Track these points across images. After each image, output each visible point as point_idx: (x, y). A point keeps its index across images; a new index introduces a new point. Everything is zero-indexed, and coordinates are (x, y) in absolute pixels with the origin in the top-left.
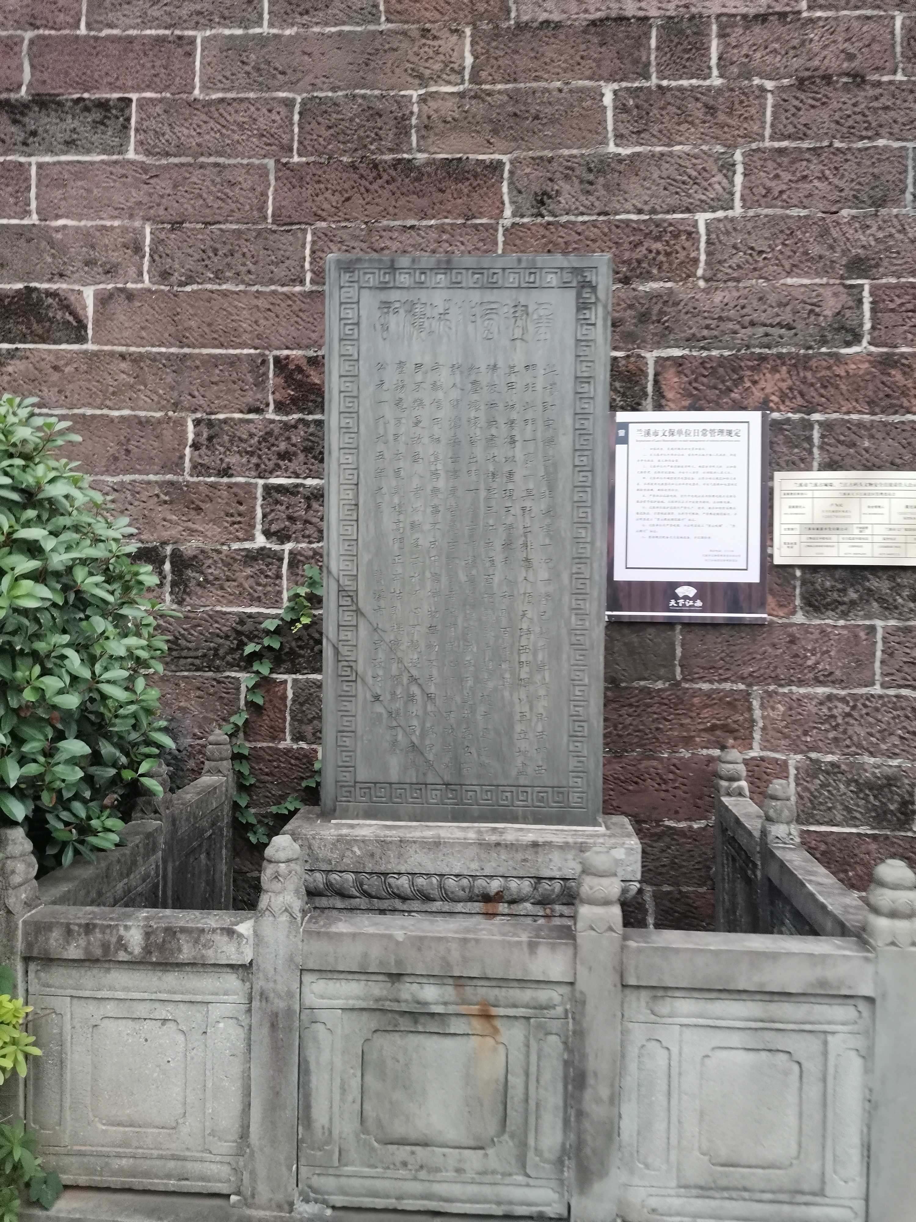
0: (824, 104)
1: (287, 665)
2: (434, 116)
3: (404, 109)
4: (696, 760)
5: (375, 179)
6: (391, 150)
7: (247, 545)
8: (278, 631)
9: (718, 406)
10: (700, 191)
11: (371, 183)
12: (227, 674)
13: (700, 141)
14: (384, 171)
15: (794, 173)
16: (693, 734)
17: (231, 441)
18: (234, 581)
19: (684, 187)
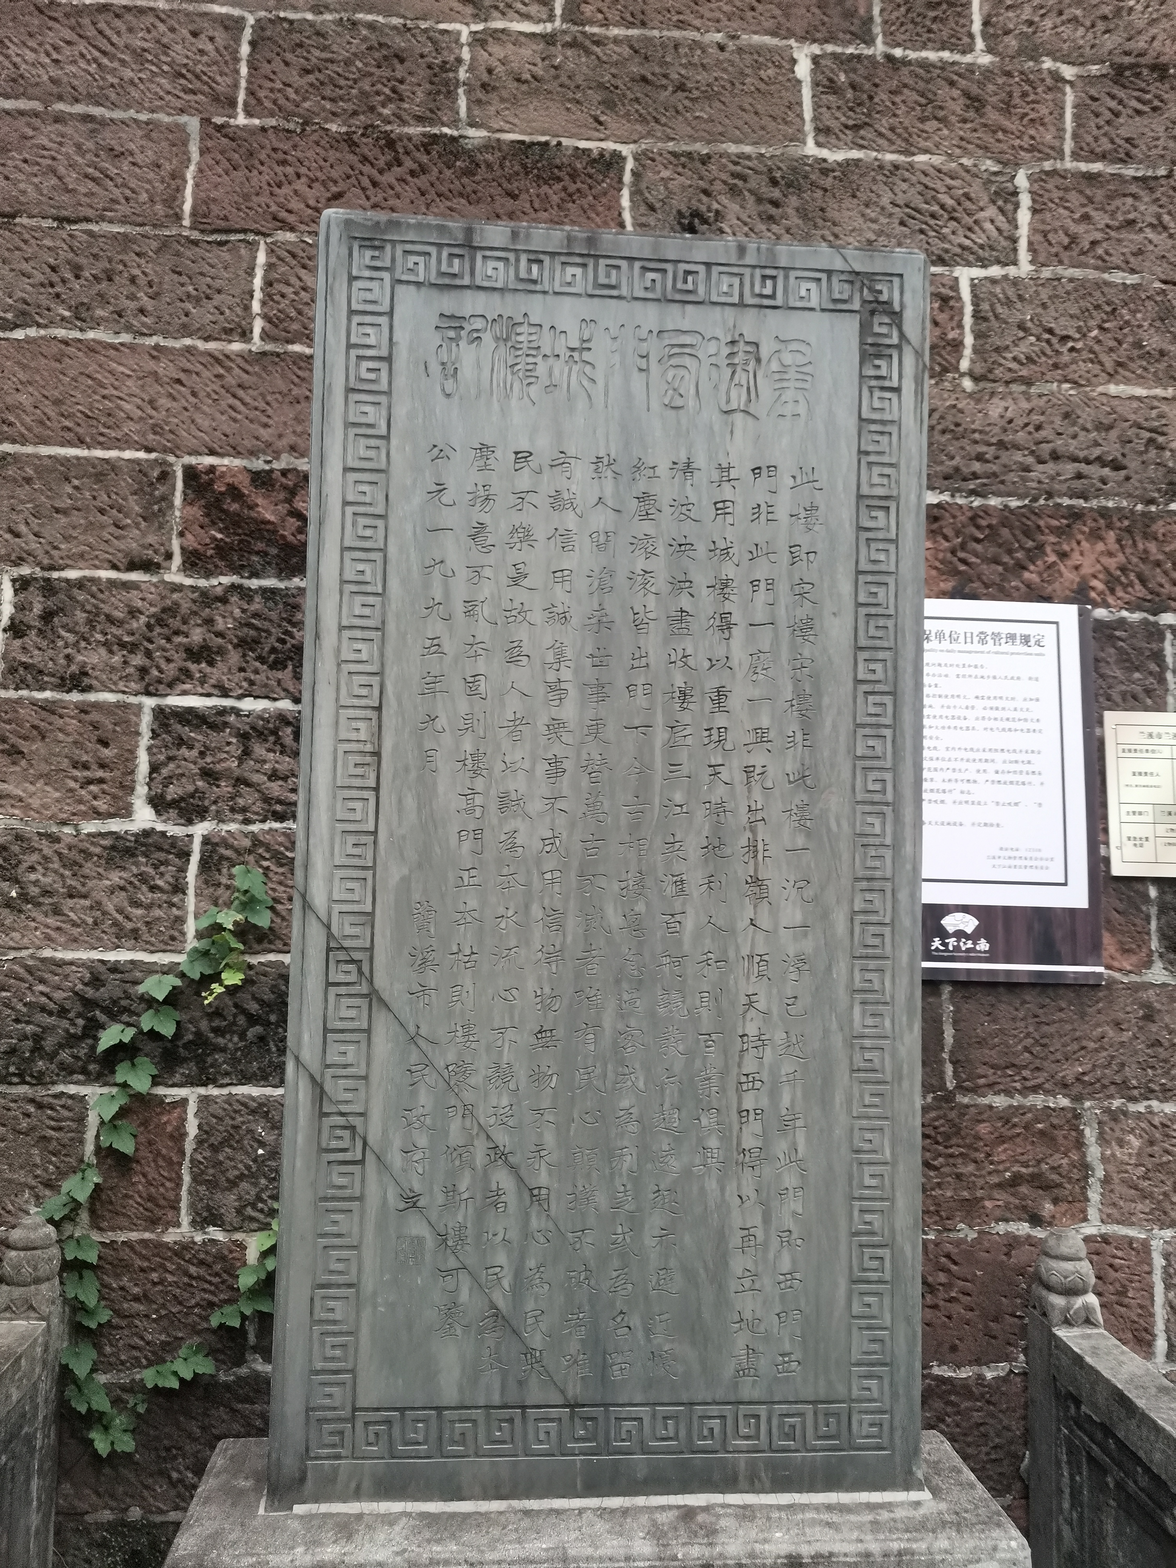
0: (1155, 109)
1: (189, 1069)
2: (500, 69)
3: (445, 53)
4: (986, 1244)
5: (389, 166)
6: (420, 119)
7: (115, 825)
8: (173, 999)
9: (1004, 594)
10: (961, 232)
11: (381, 172)
12: (60, 1088)
13: (958, 151)
14: (407, 153)
15: (1113, 214)
16: (980, 1193)
17: (91, 623)
18: (85, 897)
19: (932, 222)
